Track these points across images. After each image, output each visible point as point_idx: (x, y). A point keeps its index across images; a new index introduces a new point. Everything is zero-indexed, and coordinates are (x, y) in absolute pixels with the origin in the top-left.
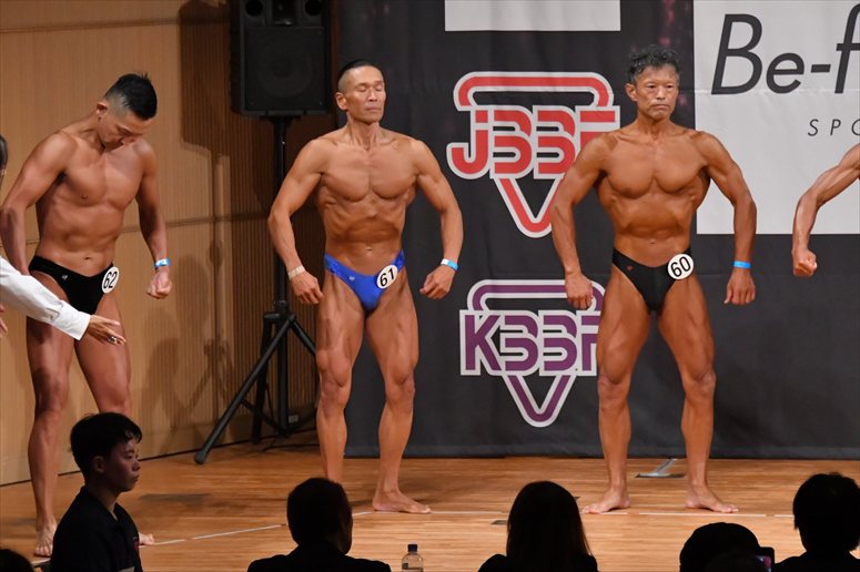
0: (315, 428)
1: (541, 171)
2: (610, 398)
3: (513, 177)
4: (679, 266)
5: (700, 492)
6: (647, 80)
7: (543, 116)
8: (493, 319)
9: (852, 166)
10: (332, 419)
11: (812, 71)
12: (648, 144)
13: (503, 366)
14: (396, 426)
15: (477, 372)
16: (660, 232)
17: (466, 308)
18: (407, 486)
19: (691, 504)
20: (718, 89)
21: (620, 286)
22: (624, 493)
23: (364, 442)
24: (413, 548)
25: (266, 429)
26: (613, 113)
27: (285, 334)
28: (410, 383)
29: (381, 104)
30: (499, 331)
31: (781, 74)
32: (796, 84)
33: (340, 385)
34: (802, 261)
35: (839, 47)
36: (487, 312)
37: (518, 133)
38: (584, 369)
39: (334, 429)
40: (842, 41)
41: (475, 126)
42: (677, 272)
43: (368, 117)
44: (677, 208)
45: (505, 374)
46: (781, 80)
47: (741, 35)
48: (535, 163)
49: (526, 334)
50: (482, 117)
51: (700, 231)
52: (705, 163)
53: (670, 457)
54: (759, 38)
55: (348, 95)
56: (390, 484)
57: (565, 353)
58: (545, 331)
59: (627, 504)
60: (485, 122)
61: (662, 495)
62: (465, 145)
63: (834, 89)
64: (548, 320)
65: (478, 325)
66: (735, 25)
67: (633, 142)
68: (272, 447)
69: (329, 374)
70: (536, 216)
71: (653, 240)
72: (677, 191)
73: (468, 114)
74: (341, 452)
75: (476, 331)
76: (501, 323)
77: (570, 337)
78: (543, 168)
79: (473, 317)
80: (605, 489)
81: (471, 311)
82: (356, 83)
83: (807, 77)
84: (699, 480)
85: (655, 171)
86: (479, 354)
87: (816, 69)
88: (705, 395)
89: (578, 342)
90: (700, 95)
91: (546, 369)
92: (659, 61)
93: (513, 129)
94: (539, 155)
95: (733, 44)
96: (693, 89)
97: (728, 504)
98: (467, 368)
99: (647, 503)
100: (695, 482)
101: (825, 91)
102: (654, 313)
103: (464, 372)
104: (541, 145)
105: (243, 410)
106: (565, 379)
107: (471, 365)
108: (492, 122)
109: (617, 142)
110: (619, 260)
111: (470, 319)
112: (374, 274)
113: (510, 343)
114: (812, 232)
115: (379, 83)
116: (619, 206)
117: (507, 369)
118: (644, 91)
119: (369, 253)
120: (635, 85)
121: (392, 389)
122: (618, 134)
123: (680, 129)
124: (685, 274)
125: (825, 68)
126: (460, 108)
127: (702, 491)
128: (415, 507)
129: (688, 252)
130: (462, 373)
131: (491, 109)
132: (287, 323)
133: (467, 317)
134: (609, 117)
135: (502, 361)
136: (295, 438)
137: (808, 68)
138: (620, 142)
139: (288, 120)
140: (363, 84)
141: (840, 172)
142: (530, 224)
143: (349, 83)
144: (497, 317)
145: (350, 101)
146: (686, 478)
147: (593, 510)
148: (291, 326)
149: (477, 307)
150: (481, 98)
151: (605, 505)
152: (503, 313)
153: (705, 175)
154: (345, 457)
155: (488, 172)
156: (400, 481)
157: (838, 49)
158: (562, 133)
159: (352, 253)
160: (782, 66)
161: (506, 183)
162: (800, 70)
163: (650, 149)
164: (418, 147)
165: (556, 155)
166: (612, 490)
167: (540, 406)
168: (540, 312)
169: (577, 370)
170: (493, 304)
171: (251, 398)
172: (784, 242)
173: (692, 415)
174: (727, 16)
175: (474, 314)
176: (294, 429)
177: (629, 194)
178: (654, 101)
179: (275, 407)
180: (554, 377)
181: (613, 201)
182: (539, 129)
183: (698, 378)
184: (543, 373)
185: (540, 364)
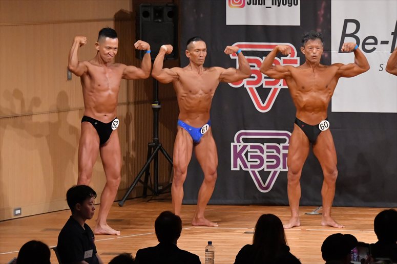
1: (266, 85)
2: (292, 180)
3: (254, 87)
4: (323, 125)
6: (309, 45)
8: (245, 147)
10: (179, 188)
11: (381, 44)
13: (249, 167)
15: (238, 169)
16: (316, 110)
17: (234, 142)
18: (208, 216)
19: (324, 224)
22: (297, 220)
24: (210, 243)
25: (149, 192)
26: (297, 60)
27: (157, 153)
30: (247, 152)
31: (368, 44)
32: (374, 49)
33: (183, 173)
35: (392, 34)
36: (243, 144)
37: (256, 68)
38: (283, 168)
39: (178, 192)
40: (394, 31)
42: (323, 128)
45: (250, 170)
46: (368, 47)
47: (351, 28)
48: (263, 81)
49: (259, 153)
51: (333, 110)
53: (319, 206)
54: (359, 30)
55: (191, 52)
56: (201, 215)
58: (267, 152)
59: (299, 225)
61: (316, 222)
63: (390, 51)
64: (268, 147)
65: (239, 149)
66: (349, 24)
68: (151, 200)
70: (263, 103)
71: (313, 113)
73: (235, 60)
74: (181, 202)
75: (238, 151)
77: (277, 154)
78: (267, 83)
79: (237, 146)
81: (236, 143)
83: (379, 46)
87: (383, 43)
88: (333, 180)
89: (281, 156)
90: (333, 53)
91: (267, 168)
92: (314, 37)
93: (254, 66)
94: (265, 78)
95: (348, 32)
96: (331, 50)
100: (325, 215)
101: (386, 52)
103: (233, 169)
105: (139, 184)
106: (275, 172)
107: (235, 166)
110: (298, 122)
111: (235, 147)
113: (252, 157)
116: (300, 98)
117: (251, 168)
118: (308, 50)
120: (304, 47)
124: (326, 129)
125: (386, 42)
126: (232, 57)
129: (327, 119)
132: (158, 147)
134: (295, 62)
135: (249, 164)
136: (161, 196)
137: (379, 42)
142: (261, 106)
143: (192, 48)
144: (247, 146)
147: (285, 227)
148: (160, 148)
149: (238, 141)
151: (290, 225)
152: (249, 144)
155: (244, 85)
160: (369, 41)
161: (251, 89)
162: (376, 43)
167: (264, 184)
168: (265, 144)
169: (280, 169)
170: (245, 140)
171: (143, 179)
173: (327, 187)
174: (345, 20)
175: (237, 144)
176: (160, 192)
178: (312, 55)
179: (152, 183)
180: (270, 172)
184: (266, 170)
185: (264, 166)
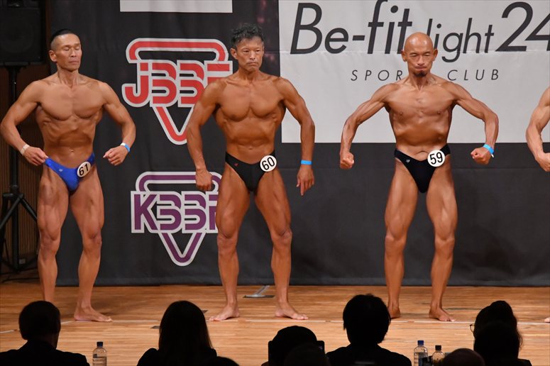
0: (36, 267)
1: (183, 102)
2: (225, 247)
3: (164, 106)
4: (267, 163)
5: (284, 306)
6: (243, 47)
7: (183, 67)
8: (152, 197)
9: (378, 100)
10: (48, 261)
11: (354, 40)
12: (246, 86)
13: (158, 227)
14: (89, 266)
15: (142, 231)
16: (255, 142)
17: (135, 190)
18: (97, 305)
19: (278, 314)
20: (294, 50)
21: (230, 176)
22: (236, 308)
23: (68, 276)
24: (100, 344)
25: (4, 268)
26: (228, 65)
27: (17, 207)
28: (99, 238)
29: (78, 59)
30: (156, 205)
31: (334, 41)
32: (344, 47)
33: (53, 239)
34: (344, 159)
35: (370, 24)
36: (148, 193)
37: (168, 77)
38: (210, 229)
39: (49, 268)
40: (371, 21)
41: (140, 73)
42: (266, 167)
43: (70, 67)
44: (266, 127)
45: (160, 232)
46: (334, 45)
47: (309, 16)
48: (179, 97)
49: (173, 207)
50: (145, 67)
51: (284, 141)
52: (282, 98)
53: (265, 285)
54: (320, 19)
55: (57, 52)
56: (86, 303)
57: (198, 218)
58: (185, 205)
59: (238, 315)
60: (147, 71)
61: (260, 308)
62: (133, 85)
63: (367, 51)
64: (187, 197)
65: (143, 201)
66: (305, 10)
67: (237, 85)
68: (8, 280)
69: (46, 233)
70: (179, 131)
71: (251, 147)
72: (264, 116)
73: (135, 65)
74: (54, 283)
75: (141, 204)
76: (157, 199)
77: (202, 208)
78: (184, 100)
79: (139, 195)
80: (224, 305)
81: (138, 192)
82: (63, 45)
83: (350, 43)
84: (283, 299)
85: (251, 103)
86: (143, 219)
87: (356, 38)
88: (285, 245)
89: (207, 211)
90: (283, 54)
91: (186, 229)
92: (250, 35)
93: (164, 75)
94: (181, 92)
95: (304, 22)
96: (279, 50)
97: (302, 314)
98: (136, 229)
99: (250, 314)
100: (281, 301)
101: (361, 52)
102: (252, 193)
103: (134, 231)
104: (182, 85)
106: (198, 235)
107: (138, 227)
108: (151, 70)
109: (226, 85)
110: (229, 159)
111: (137, 197)
112: (75, 168)
113: (163, 212)
114: (353, 142)
115: (77, 45)
116: (228, 126)
117: (161, 229)
118: (242, 54)
119: (72, 154)
120: (236, 50)
121: (87, 242)
122: (227, 80)
123: (266, 76)
124: (271, 168)
125: (361, 38)
126: (130, 61)
127: (285, 306)
128: (101, 318)
129: (273, 154)
130: (132, 232)
131: (150, 62)
132: (18, 200)
133: (135, 195)
134: (225, 68)
135: (158, 224)
136: (23, 274)
137: (351, 38)
138: (228, 85)
139: (18, 68)
140: (67, 46)
141: (372, 103)
142: (176, 136)
143: (58, 45)
144: (155, 196)
145: (58, 56)
146: (274, 298)
147: (216, 319)
148: (21, 201)
149: (142, 189)
150: (144, 55)
151: (223, 316)
152: (159, 193)
153: (283, 105)
154: (57, 286)
155: (149, 103)
156: (92, 300)
157: (369, 26)
158: (196, 78)
159: (61, 154)
160: (335, 36)
161: (160, 109)
162: (346, 39)
163: (247, 89)
164: (104, 87)
165: (192, 92)
166: (228, 306)
167: (182, 253)
168: (182, 192)
169: (206, 230)
170: (152, 187)
172: (335, 148)
173: (277, 259)
174: (300, 4)
175: (140, 193)
176: (22, 268)
177: (235, 119)
178: (248, 61)
179: (10, 254)
180: (191, 234)
181: (225, 123)
182: (181, 75)
183: (281, 234)
184: (184, 231)
185: (182, 226)
